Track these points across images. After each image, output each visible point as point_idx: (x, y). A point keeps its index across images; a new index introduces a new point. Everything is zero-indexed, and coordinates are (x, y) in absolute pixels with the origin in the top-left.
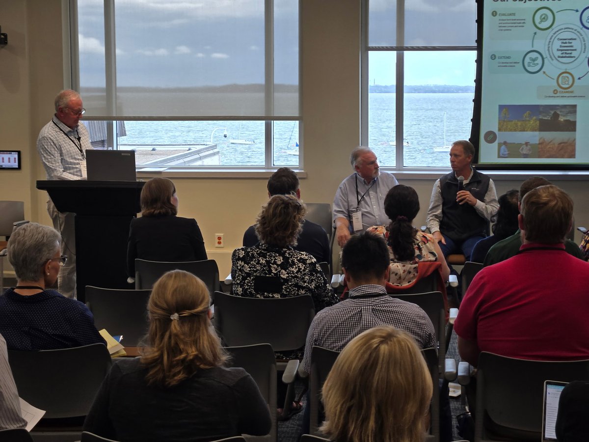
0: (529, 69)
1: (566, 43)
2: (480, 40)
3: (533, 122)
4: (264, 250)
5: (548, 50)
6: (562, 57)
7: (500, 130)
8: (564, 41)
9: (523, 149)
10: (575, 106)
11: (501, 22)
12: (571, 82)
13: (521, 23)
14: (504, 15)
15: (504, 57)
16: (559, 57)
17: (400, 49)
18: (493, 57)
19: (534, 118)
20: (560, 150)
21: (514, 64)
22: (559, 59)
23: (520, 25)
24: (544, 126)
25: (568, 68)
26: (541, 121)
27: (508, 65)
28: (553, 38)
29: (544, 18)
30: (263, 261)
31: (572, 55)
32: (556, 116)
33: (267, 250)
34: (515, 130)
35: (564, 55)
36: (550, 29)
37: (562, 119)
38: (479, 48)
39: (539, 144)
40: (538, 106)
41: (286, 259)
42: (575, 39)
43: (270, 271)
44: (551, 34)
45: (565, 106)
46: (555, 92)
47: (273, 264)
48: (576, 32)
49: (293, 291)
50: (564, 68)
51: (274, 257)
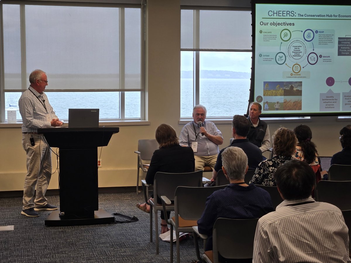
0: (279, 62)
1: (297, 48)
2: (253, 46)
3: (281, 91)
5: (288, 52)
6: (295, 56)
7: (264, 95)
8: (296, 47)
9: (276, 105)
10: (301, 82)
11: (264, 36)
12: (299, 70)
13: (274, 37)
14: (266, 32)
15: (266, 56)
16: (293, 56)
18: (260, 55)
19: (281, 89)
20: (294, 106)
21: (271, 60)
22: (293, 57)
23: (273, 38)
24: (287, 93)
25: (298, 62)
26: (285, 90)
27: (268, 60)
28: (290, 46)
29: (286, 35)
31: (300, 55)
32: (292, 87)
34: (272, 95)
35: (296, 55)
36: (289, 41)
37: (295, 89)
38: (253, 51)
39: (284, 103)
40: (283, 82)
42: (301, 46)
44: (289, 44)
45: (296, 82)
46: (292, 75)
48: (301, 43)
50: (296, 62)
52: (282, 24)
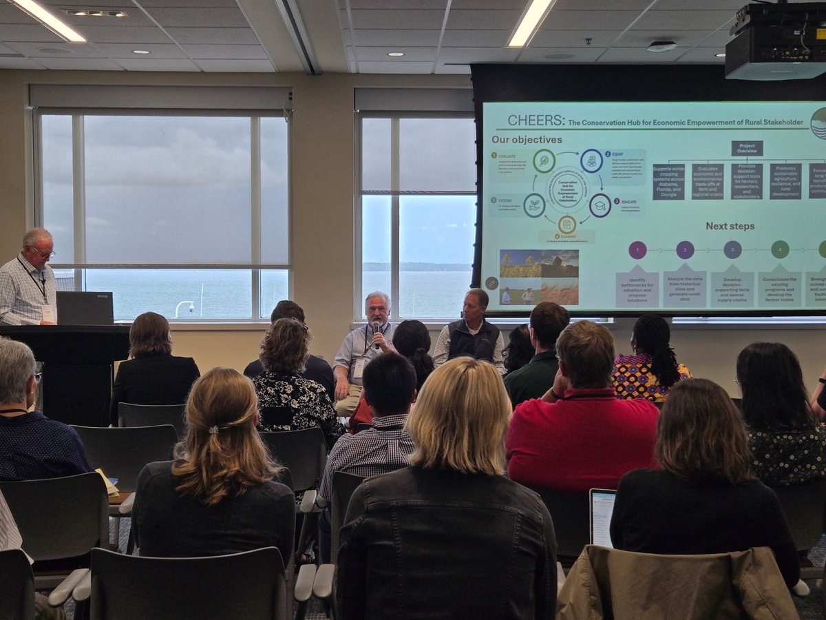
0: (530, 212)
1: (567, 186)
2: (480, 183)
3: (536, 267)
4: (270, 378)
5: (550, 193)
6: (563, 201)
7: (501, 276)
8: (565, 184)
9: (525, 295)
10: (577, 251)
11: (500, 164)
12: (572, 227)
13: (521, 165)
14: (504, 156)
15: (506, 201)
16: (560, 200)
17: (396, 193)
18: (494, 200)
19: (537, 263)
20: (562, 297)
21: (514, 208)
22: (561, 203)
23: (519, 167)
24: (547, 272)
25: (570, 211)
26: (544, 267)
27: (510, 208)
28: (554, 181)
29: (545, 161)
30: (271, 391)
31: (573, 199)
32: (558, 261)
33: (276, 379)
34: (517, 276)
35: (565, 199)
36: (551, 172)
37: (564, 264)
38: (479, 193)
39: (542, 290)
40: (539, 252)
41: (296, 388)
42: (576, 182)
43: (280, 402)
44: (552, 177)
45: (567, 251)
46: (557, 236)
47: (282, 394)
48: (577, 175)
49: (304, 421)
50: (565, 212)
51: (283, 386)
52: (536, 140)
